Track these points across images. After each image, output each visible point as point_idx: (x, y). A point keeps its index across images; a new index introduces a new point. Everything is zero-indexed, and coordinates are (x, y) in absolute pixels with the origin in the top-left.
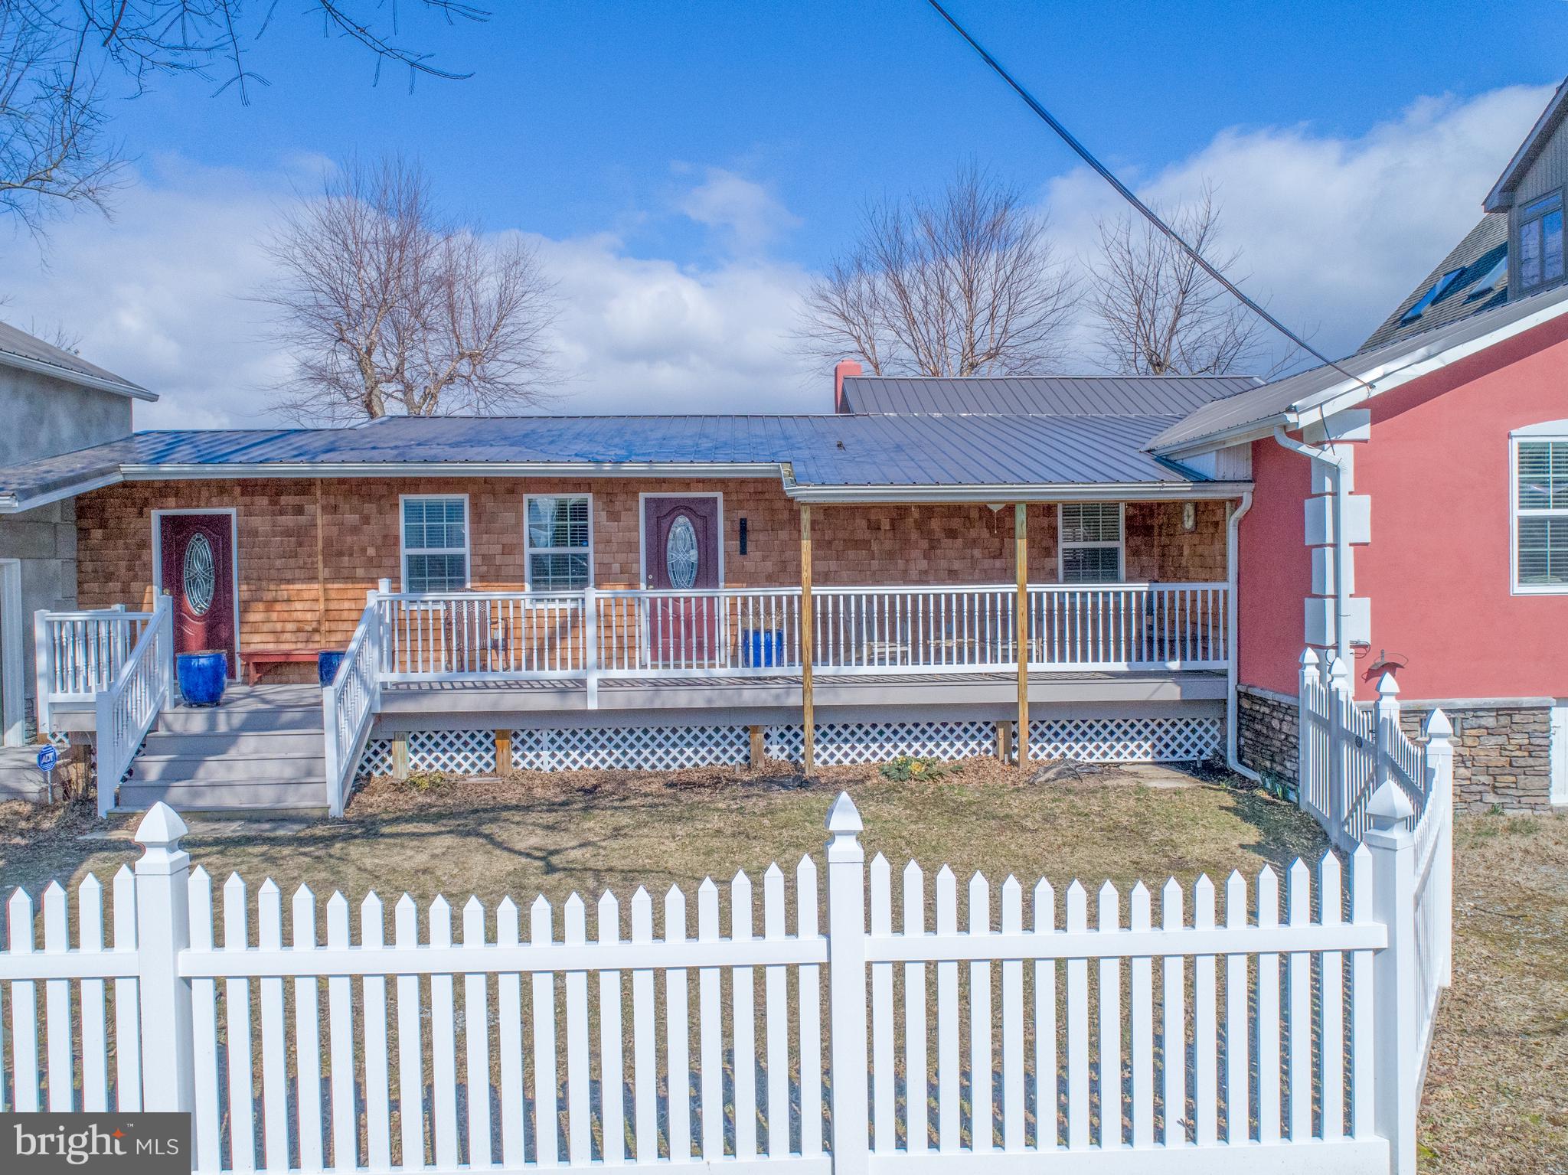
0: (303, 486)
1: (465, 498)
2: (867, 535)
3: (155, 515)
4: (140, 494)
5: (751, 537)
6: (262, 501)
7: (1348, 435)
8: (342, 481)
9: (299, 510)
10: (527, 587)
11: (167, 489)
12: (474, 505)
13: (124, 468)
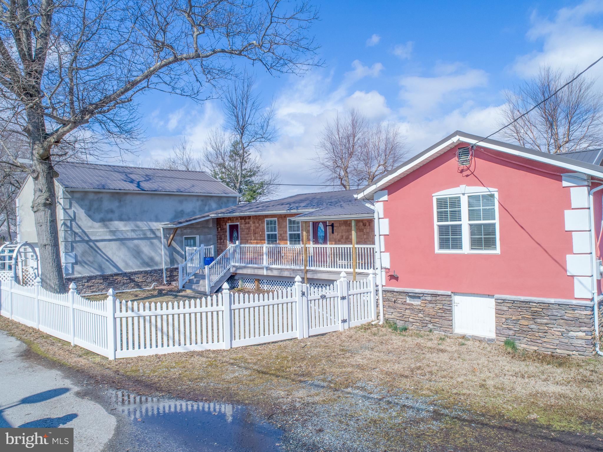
0: (249, 217)
1: (276, 219)
2: (363, 227)
3: (228, 225)
4: (225, 220)
5: (335, 228)
6: (243, 221)
7: (381, 199)
8: (255, 216)
9: (249, 223)
10: (288, 242)
11: (229, 219)
12: (278, 221)
13: (211, 215)
